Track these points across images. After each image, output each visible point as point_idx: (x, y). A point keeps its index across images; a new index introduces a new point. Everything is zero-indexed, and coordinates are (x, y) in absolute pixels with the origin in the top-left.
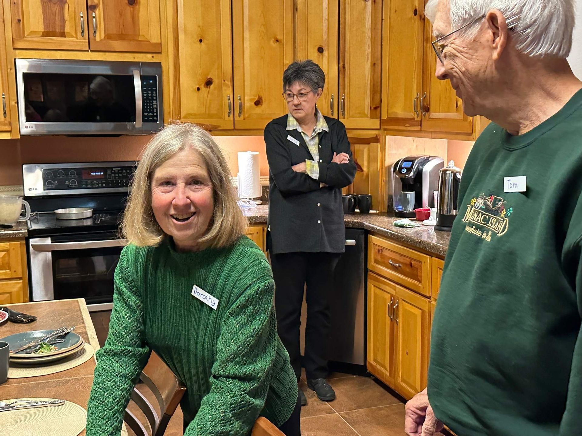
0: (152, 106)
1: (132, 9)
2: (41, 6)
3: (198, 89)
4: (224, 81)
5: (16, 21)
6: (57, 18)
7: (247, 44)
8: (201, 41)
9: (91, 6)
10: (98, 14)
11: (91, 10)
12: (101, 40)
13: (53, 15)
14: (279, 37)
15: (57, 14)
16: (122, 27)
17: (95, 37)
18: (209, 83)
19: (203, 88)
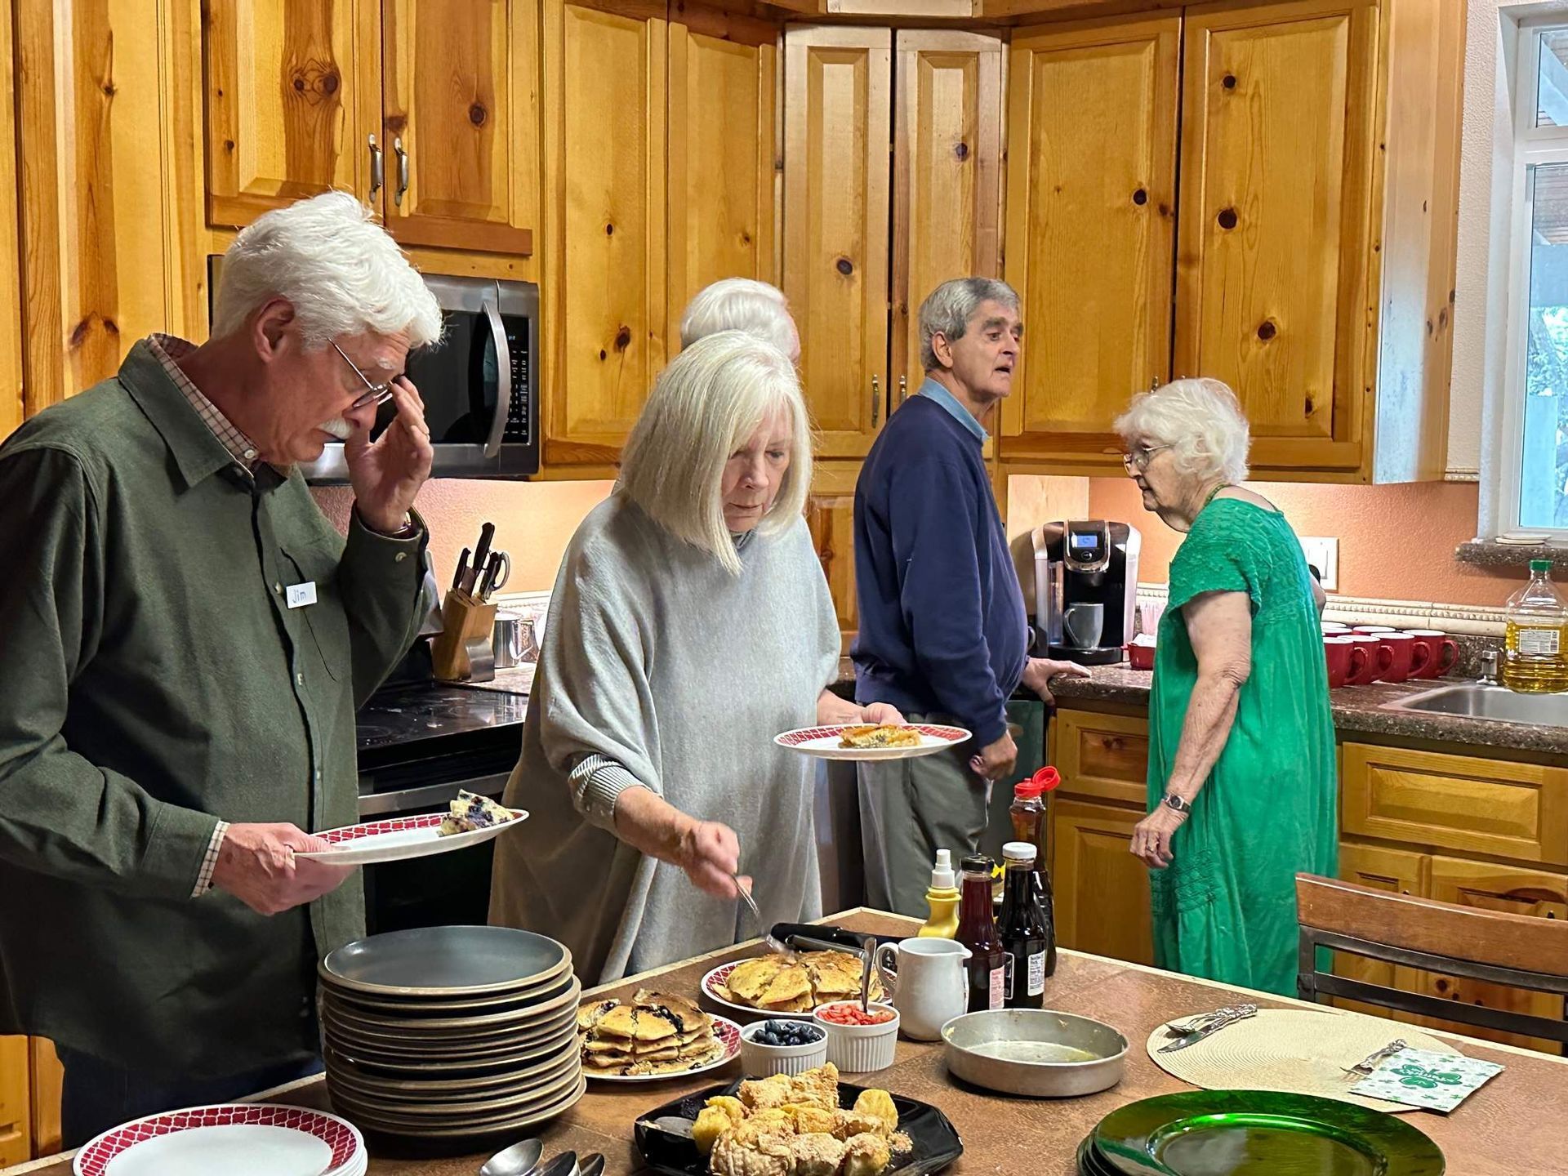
0: (519, 399)
1: (477, 134)
2: (281, 110)
3: (603, 355)
4: (651, 335)
5: (222, 144)
6: (316, 146)
7: (693, 244)
8: (610, 230)
9: (392, 119)
10: (406, 141)
11: (391, 129)
12: (411, 215)
13: (309, 136)
14: (750, 230)
15: (317, 135)
16: (455, 181)
17: (398, 205)
18: (623, 340)
19: (611, 355)
